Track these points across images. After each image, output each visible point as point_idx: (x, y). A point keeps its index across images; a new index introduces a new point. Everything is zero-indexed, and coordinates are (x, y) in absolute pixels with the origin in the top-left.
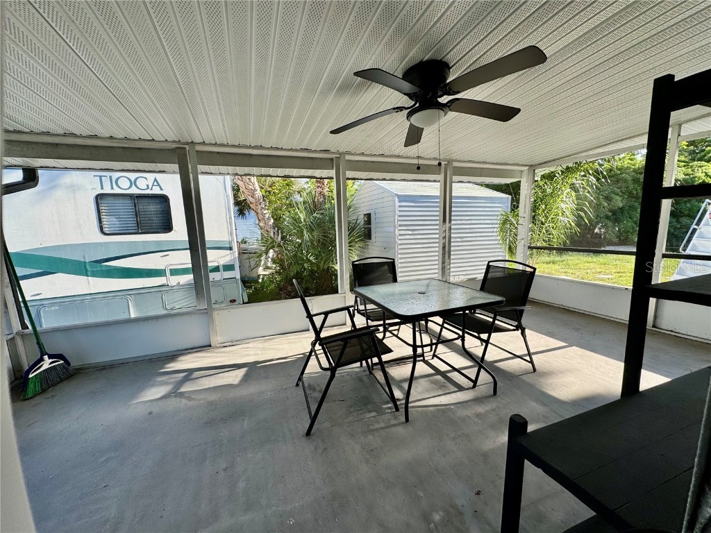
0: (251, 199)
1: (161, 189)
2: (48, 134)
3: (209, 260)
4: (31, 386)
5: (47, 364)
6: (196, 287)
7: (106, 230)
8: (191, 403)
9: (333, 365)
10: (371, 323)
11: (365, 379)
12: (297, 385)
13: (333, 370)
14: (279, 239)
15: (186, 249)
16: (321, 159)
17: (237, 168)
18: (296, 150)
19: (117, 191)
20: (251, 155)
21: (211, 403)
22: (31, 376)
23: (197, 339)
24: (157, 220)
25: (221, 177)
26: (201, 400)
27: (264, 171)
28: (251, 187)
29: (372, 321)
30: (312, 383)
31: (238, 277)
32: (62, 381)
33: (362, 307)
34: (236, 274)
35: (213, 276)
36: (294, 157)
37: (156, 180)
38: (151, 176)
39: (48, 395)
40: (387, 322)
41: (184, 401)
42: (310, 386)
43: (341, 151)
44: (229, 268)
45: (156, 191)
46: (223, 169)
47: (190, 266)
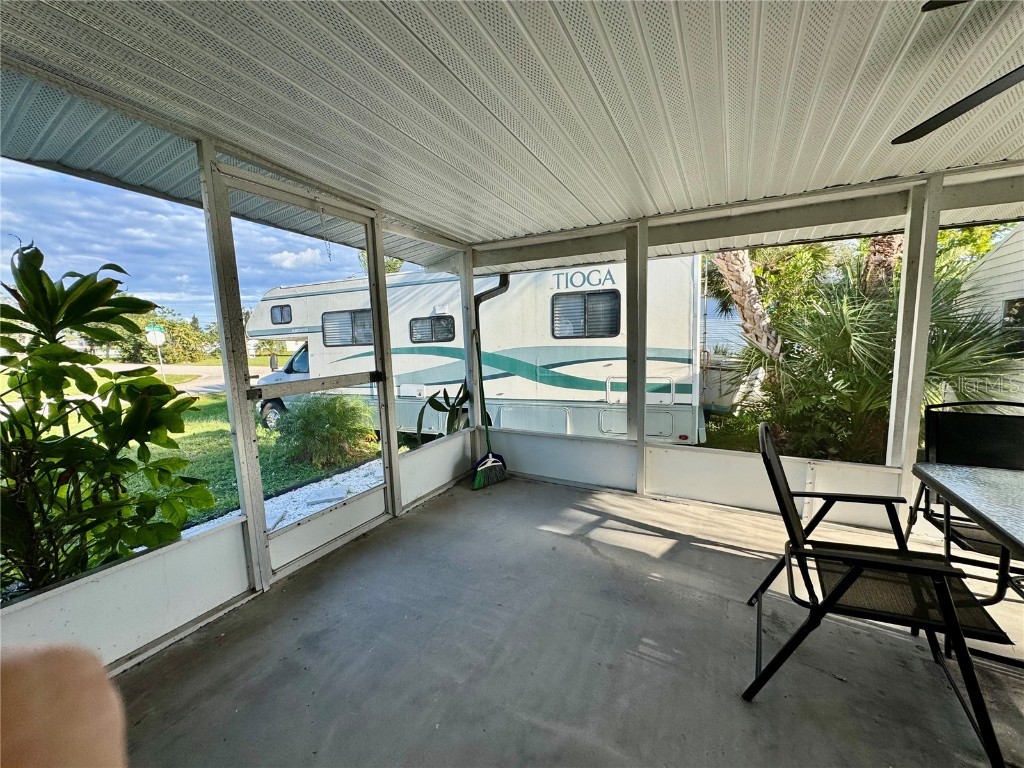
0: (735, 286)
1: (614, 283)
3: (648, 375)
4: (478, 478)
5: (490, 462)
6: (628, 409)
7: (557, 333)
8: (595, 557)
9: (821, 599)
10: (956, 551)
11: (918, 666)
12: (750, 603)
13: (817, 612)
14: (777, 349)
15: (623, 359)
16: (876, 197)
17: (708, 241)
18: (815, 192)
19: (571, 289)
20: (729, 218)
21: (617, 569)
22: (479, 469)
23: (620, 476)
24: (603, 322)
25: (689, 259)
26: (607, 558)
27: (753, 239)
28: (736, 267)
29: (964, 547)
30: (781, 612)
31: (696, 403)
32: (498, 482)
33: (938, 509)
34: (694, 399)
35: (651, 399)
36: (811, 205)
37: (609, 272)
38: (604, 268)
39: (487, 491)
40: (1013, 563)
41: (589, 551)
42: (774, 617)
43: (930, 170)
44: (684, 388)
45: (608, 286)
46: (687, 246)
47: (625, 381)
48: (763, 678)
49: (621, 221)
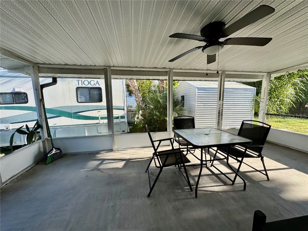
0: (133, 89)
1: (99, 85)
2: (60, 64)
3: (114, 114)
4: (48, 159)
5: (54, 151)
6: (108, 125)
7: (79, 101)
8: (102, 174)
9: (162, 165)
11: (177, 173)
12: (146, 172)
13: (161, 168)
14: (144, 106)
15: (106, 109)
16: (162, 71)
17: (127, 76)
18: (151, 68)
19: (84, 86)
20: (132, 71)
21: (110, 175)
22: (48, 155)
23: (107, 146)
24: (97, 97)
25: (121, 80)
26: (106, 173)
27: (138, 77)
28: (133, 84)
29: (182, 146)
30: (152, 171)
31: (126, 121)
32: (58, 158)
33: (177, 139)
34: (125, 120)
35: (115, 121)
36: (150, 71)
37: (97, 82)
38: (96, 80)
39: (53, 163)
40: (189, 147)
41: (100, 173)
42: (151, 173)
43: (171, 68)
44: (123, 117)
45: (97, 86)
46: (122, 77)
47: (107, 116)
48: (151, 189)
49: (103, 66)
